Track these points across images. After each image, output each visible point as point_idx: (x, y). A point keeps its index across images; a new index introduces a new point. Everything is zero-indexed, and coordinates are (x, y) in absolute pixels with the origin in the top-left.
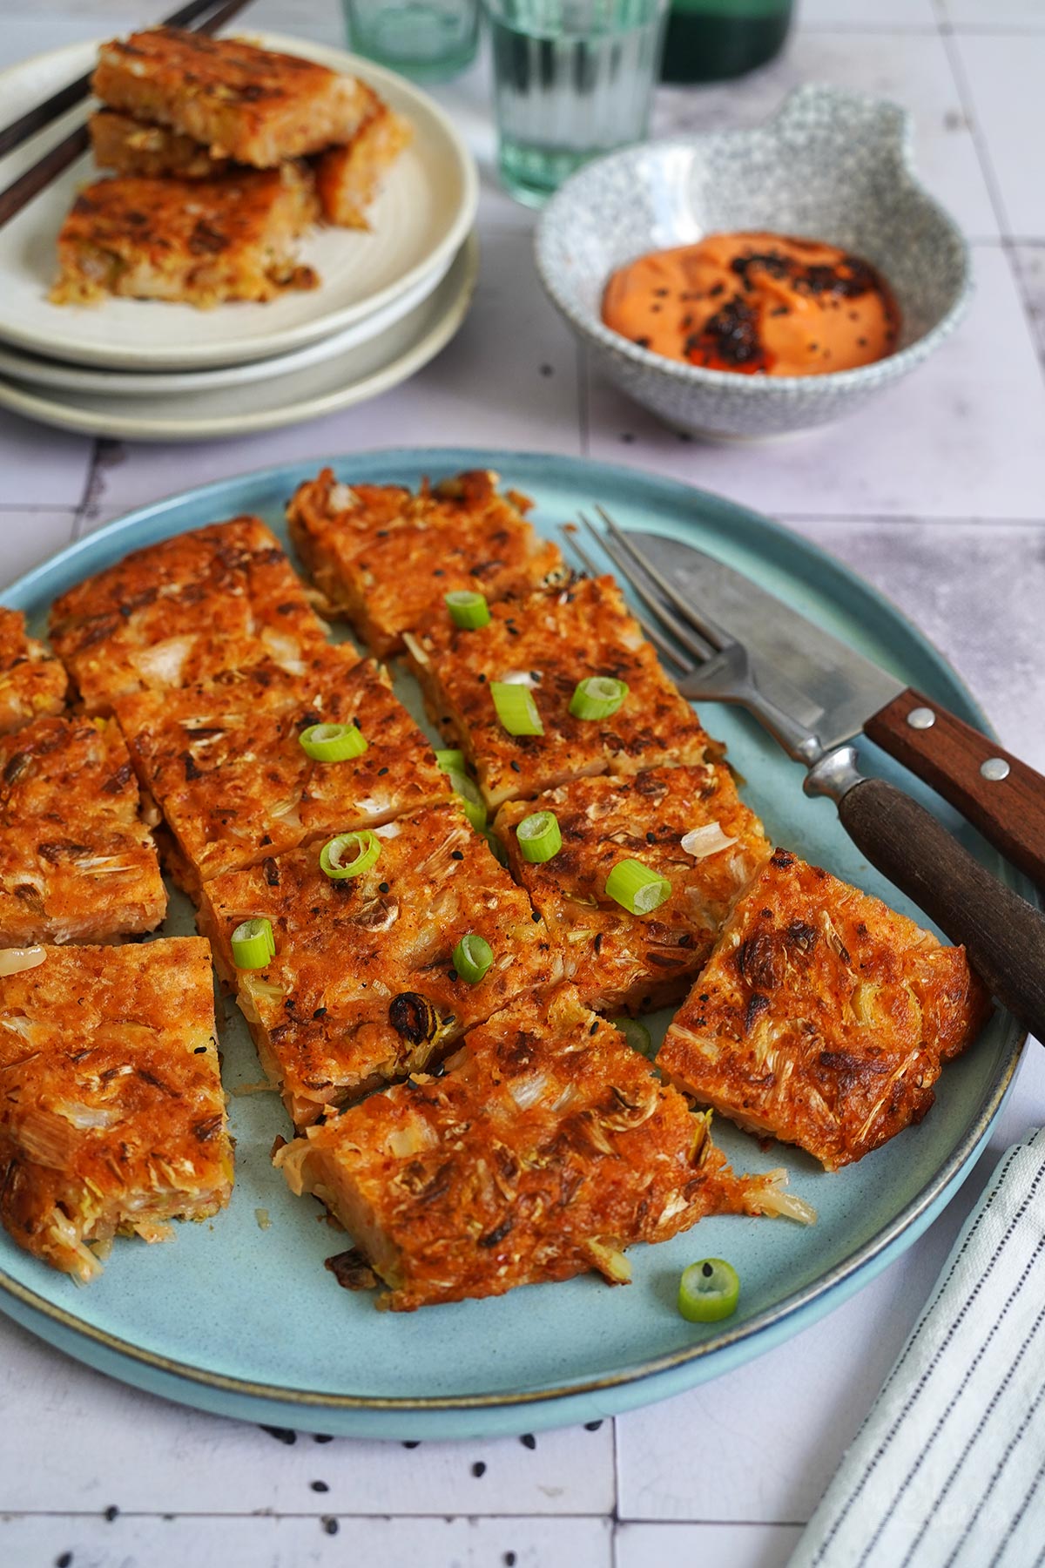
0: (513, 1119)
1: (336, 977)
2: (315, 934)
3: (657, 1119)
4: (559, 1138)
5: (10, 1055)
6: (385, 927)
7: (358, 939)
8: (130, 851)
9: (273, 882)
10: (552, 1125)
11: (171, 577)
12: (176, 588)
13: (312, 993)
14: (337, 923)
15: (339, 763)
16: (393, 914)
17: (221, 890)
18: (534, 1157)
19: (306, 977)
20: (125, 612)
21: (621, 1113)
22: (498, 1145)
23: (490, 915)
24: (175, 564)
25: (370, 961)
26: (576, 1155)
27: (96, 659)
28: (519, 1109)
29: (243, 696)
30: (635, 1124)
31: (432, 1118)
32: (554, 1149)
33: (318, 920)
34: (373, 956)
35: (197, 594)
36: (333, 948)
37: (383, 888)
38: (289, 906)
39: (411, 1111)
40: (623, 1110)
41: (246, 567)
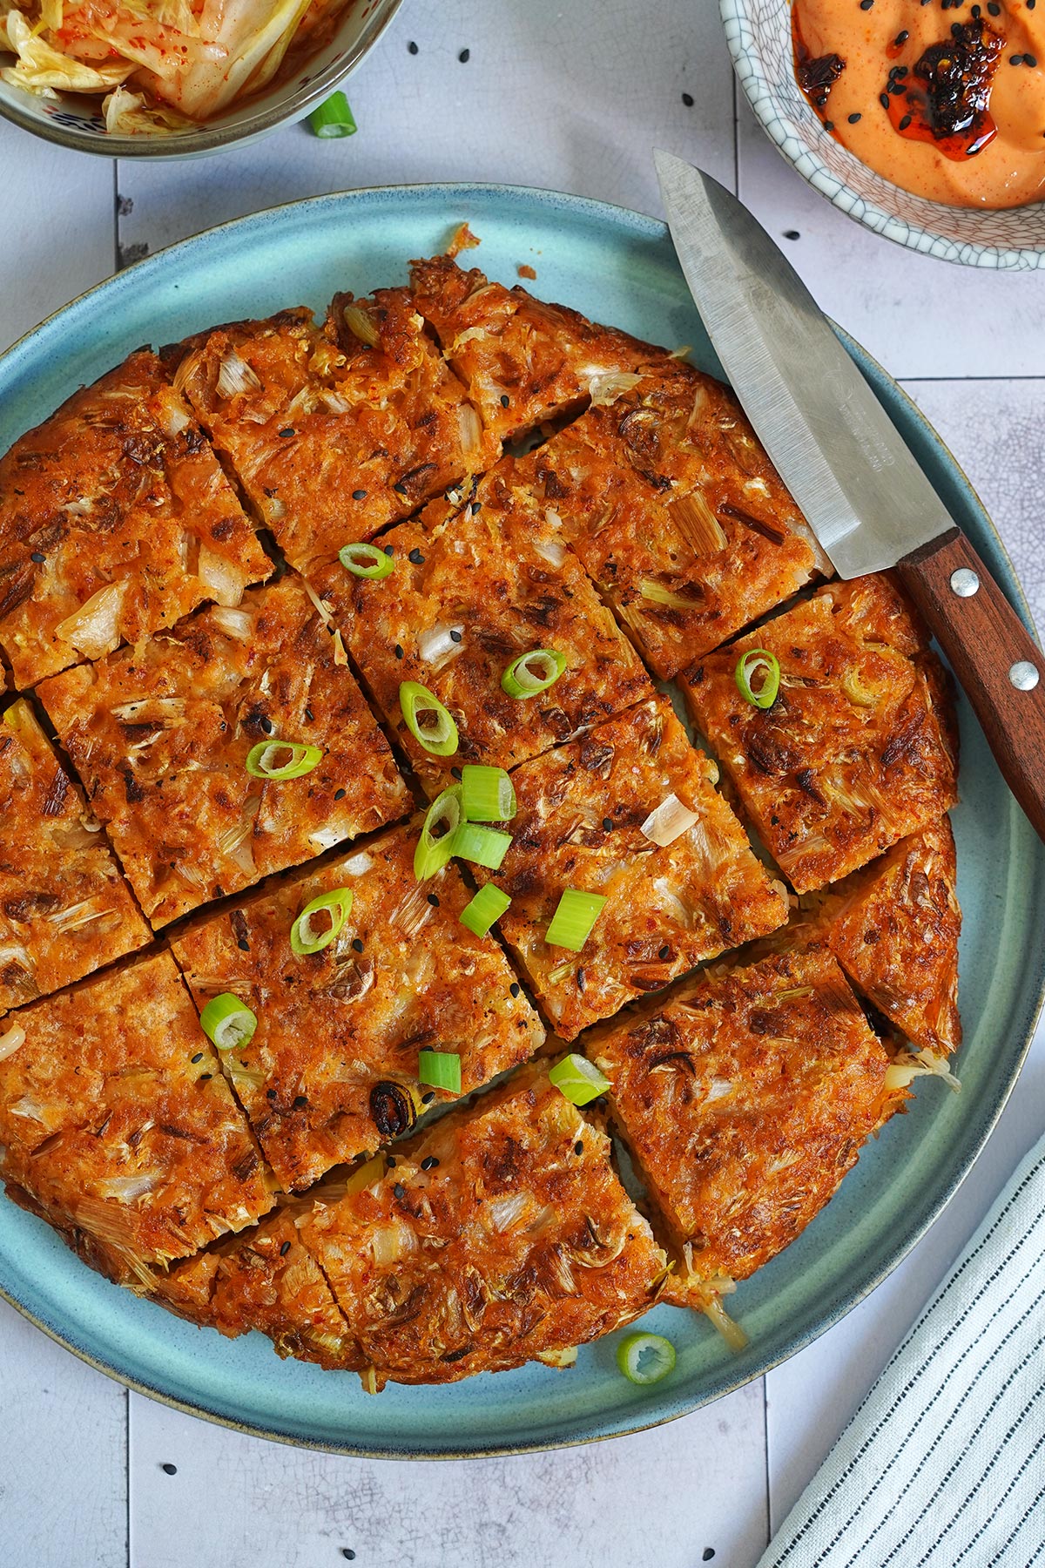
0: (489, 1239)
1: (314, 1059)
2: (291, 1008)
3: (622, 1260)
4: (528, 1269)
5: (33, 1143)
6: (360, 997)
7: (333, 1013)
8: (100, 893)
9: (243, 945)
10: (524, 1253)
11: (75, 490)
12: (86, 503)
13: (294, 1077)
14: (313, 994)
15: (292, 780)
16: (368, 980)
17: (191, 954)
18: (502, 1288)
19: (284, 1058)
20: (36, 556)
21: (589, 1249)
22: (471, 1270)
23: (468, 983)
24: (80, 473)
25: (347, 1038)
26: (541, 1293)
27: (19, 629)
28: (495, 1229)
29: (180, 669)
30: (600, 1264)
31: (416, 1229)
32: (522, 1282)
33: (292, 990)
34: (351, 1032)
35: (111, 514)
36: (310, 1023)
37: (357, 945)
38: (262, 973)
39: (395, 1219)
40: (592, 1247)
41: (162, 462)
